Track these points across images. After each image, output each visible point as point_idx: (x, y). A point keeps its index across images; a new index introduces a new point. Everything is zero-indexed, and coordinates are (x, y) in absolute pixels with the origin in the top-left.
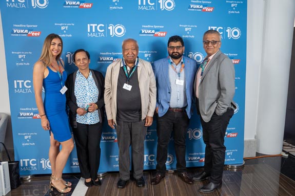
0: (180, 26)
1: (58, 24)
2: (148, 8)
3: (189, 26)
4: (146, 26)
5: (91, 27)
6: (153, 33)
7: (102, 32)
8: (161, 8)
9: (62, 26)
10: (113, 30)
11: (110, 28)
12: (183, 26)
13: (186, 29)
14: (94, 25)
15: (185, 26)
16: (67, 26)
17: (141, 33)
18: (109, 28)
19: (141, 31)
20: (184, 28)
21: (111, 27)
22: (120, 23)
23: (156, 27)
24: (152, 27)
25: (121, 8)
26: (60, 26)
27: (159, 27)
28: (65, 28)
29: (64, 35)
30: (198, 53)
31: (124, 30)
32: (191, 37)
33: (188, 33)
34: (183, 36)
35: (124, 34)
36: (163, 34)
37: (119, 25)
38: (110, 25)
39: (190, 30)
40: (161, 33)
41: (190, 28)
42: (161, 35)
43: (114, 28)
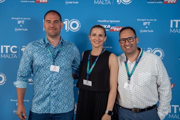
0: (138, 20)
1: (15, 18)
2: (104, 2)
3: (148, 20)
4: (102, 21)
6: (108, 28)
8: (118, 1)
9: (19, 20)
10: (69, 25)
12: (140, 20)
13: (145, 24)
15: (143, 20)
16: (23, 20)
18: (64, 23)
20: (143, 22)
21: (67, 21)
22: (76, 18)
23: (111, 21)
24: (108, 21)
25: (77, 3)
26: (17, 21)
27: (114, 21)
28: (21, 22)
29: (20, 29)
30: (158, 48)
31: (79, 25)
32: (150, 31)
33: (147, 27)
34: (141, 31)
35: (79, 29)
36: (119, 29)
37: (74, 19)
38: (65, 20)
39: (149, 25)
40: (117, 28)
41: (149, 23)
42: (117, 30)
43: (69, 23)
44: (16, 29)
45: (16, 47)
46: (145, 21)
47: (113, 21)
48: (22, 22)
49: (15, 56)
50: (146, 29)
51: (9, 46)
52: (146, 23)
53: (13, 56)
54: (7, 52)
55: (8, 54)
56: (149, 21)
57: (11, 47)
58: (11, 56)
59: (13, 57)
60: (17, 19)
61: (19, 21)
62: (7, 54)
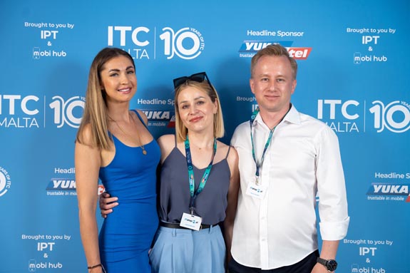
3: (374, 31)
4: (259, 34)
5: (117, 34)
7: (142, 48)
9: (44, 29)
10: (173, 43)
11: (165, 37)
14: (123, 30)
15: (362, 31)
17: (243, 49)
18: (162, 37)
19: (245, 46)
20: (360, 36)
21: (168, 33)
22: (192, 25)
23: (281, 34)
24: (273, 34)
26: (38, 31)
27: (290, 34)
28: (50, 34)
29: (46, 54)
30: (399, 102)
31: (201, 42)
32: (378, 59)
33: (370, 49)
34: (357, 58)
35: (200, 52)
36: (301, 52)
37: (188, 29)
38: (164, 29)
39: (376, 43)
40: (296, 50)
41: (376, 37)
42: (297, 56)
43: (174, 37)
44: (36, 53)
45: (36, 99)
46: (365, 34)
47: (285, 34)
48: (52, 34)
49: (34, 123)
50: (369, 54)
51: (19, 97)
52: (369, 39)
53: (29, 122)
54: (12, 112)
55: (15, 117)
56: (376, 34)
57: (22, 98)
58: (22, 123)
59: (29, 125)
60: (40, 26)
61: (45, 32)
62: (12, 116)
